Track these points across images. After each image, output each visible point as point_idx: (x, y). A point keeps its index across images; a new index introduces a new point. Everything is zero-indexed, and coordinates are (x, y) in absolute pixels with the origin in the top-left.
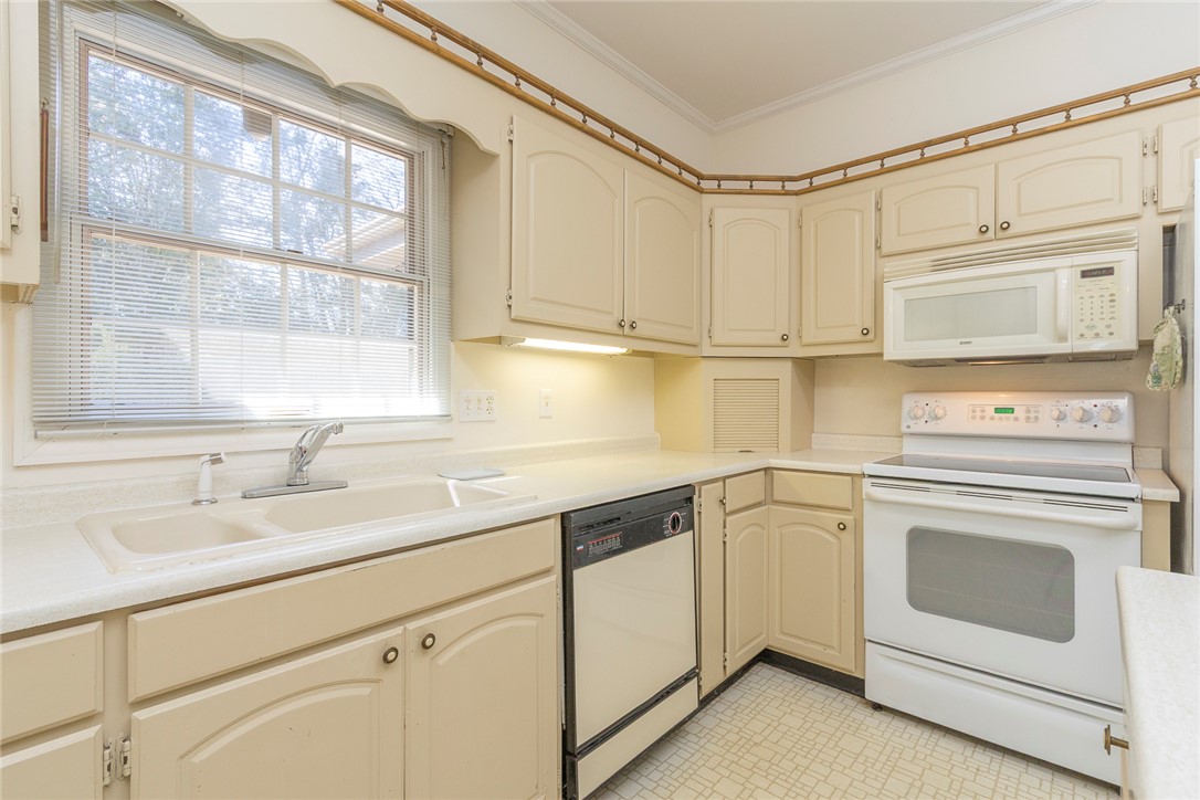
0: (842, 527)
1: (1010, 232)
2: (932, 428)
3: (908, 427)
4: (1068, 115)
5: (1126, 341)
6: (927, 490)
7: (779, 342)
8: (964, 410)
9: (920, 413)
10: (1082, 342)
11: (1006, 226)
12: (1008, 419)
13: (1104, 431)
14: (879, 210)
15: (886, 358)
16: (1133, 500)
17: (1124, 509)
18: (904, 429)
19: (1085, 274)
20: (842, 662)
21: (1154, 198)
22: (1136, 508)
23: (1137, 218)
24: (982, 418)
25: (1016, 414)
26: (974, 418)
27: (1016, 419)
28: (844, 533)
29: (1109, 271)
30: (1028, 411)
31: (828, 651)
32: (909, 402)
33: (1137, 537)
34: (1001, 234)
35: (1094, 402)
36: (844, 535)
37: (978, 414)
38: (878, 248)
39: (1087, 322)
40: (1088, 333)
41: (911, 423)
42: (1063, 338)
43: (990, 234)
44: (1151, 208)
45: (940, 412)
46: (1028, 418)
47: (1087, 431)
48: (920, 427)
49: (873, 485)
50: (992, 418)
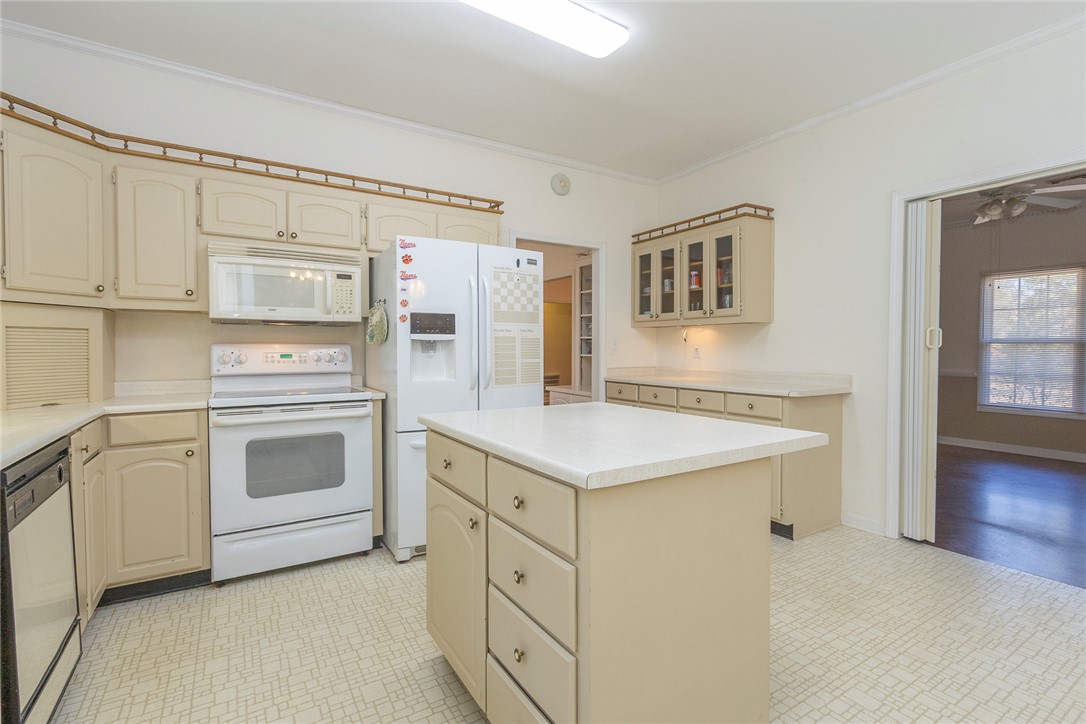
0: (190, 454)
1: (296, 240)
2: (238, 370)
3: (218, 371)
4: (326, 179)
5: (357, 317)
6: (261, 412)
7: (94, 293)
8: (261, 357)
9: (227, 359)
10: (338, 316)
11: (294, 236)
12: (289, 362)
13: (340, 368)
14: (199, 193)
15: (211, 316)
16: (367, 401)
17: (365, 406)
18: (214, 372)
19: (339, 276)
20: (192, 564)
21: (365, 241)
22: (370, 404)
23: (359, 250)
24: (273, 362)
25: (294, 358)
26: (267, 362)
27: (294, 362)
28: (191, 458)
29: (349, 277)
30: (300, 357)
31: (177, 560)
32: (217, 351)
33: (371, 418)
34: (290, 240)
35: (334, 350)
36: (191, 461)
37: (270, 359)
38: (199, 224)
39: (340, 304)
40: (341, 311)
41: (221, 367)
42: (329, 313)
43: (284, 238)
44: (364, 246)
45: (243, 358)
46: (300, 361)
47: (331, 368)
48: (227, 370)
49: (219, 415)
50: (279, 362)
